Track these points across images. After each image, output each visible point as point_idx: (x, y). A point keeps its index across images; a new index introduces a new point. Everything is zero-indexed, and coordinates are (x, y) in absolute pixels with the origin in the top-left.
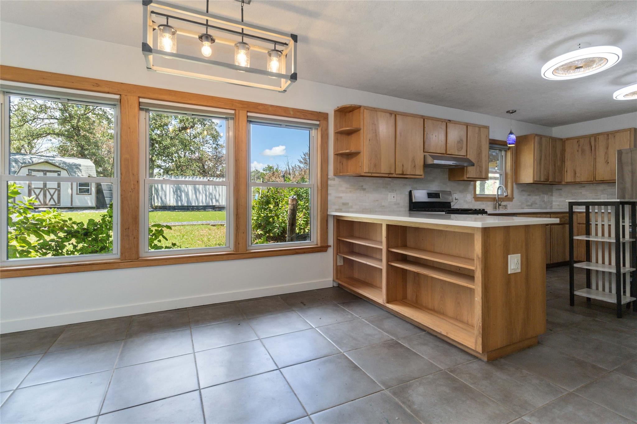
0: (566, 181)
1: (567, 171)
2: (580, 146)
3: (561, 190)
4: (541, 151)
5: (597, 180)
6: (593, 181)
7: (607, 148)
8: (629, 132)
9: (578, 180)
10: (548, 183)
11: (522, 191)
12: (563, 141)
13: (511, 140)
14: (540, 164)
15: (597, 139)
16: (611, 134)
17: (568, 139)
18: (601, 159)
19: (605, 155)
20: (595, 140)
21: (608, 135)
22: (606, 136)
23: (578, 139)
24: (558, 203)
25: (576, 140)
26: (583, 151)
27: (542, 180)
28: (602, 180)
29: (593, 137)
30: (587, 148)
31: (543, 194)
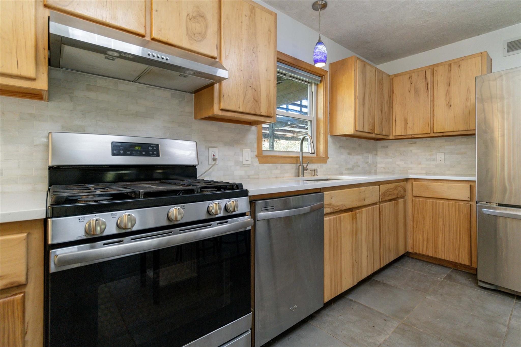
0: (394, 134)
1: (395, 121)
2: (413, 84)
3: (388, 147)
4: (364, 85)
5: (435, 131)
6: (429, 133)
7: (449, 84)
8: (480, 58)
9: (410, 132)
10: (373, 136)
11: (340, 147)
12: (392, 79)
13: (319, 54)
14: (364, 105)
15: (435, 72)
16: (454, 63)
17: (396, 75)
18: (440, 101)
19: (446, 94)
20: (433, 74)
21: (450, 65)
22: (447, 67)
23: (410, 75)
24: (383, 166)
25: (408, 76)
26: (416, 91)
27: (366, 130)
28: (443, 131)
29: (430, 70)
30: (421, 85)
31: (367, 152)
